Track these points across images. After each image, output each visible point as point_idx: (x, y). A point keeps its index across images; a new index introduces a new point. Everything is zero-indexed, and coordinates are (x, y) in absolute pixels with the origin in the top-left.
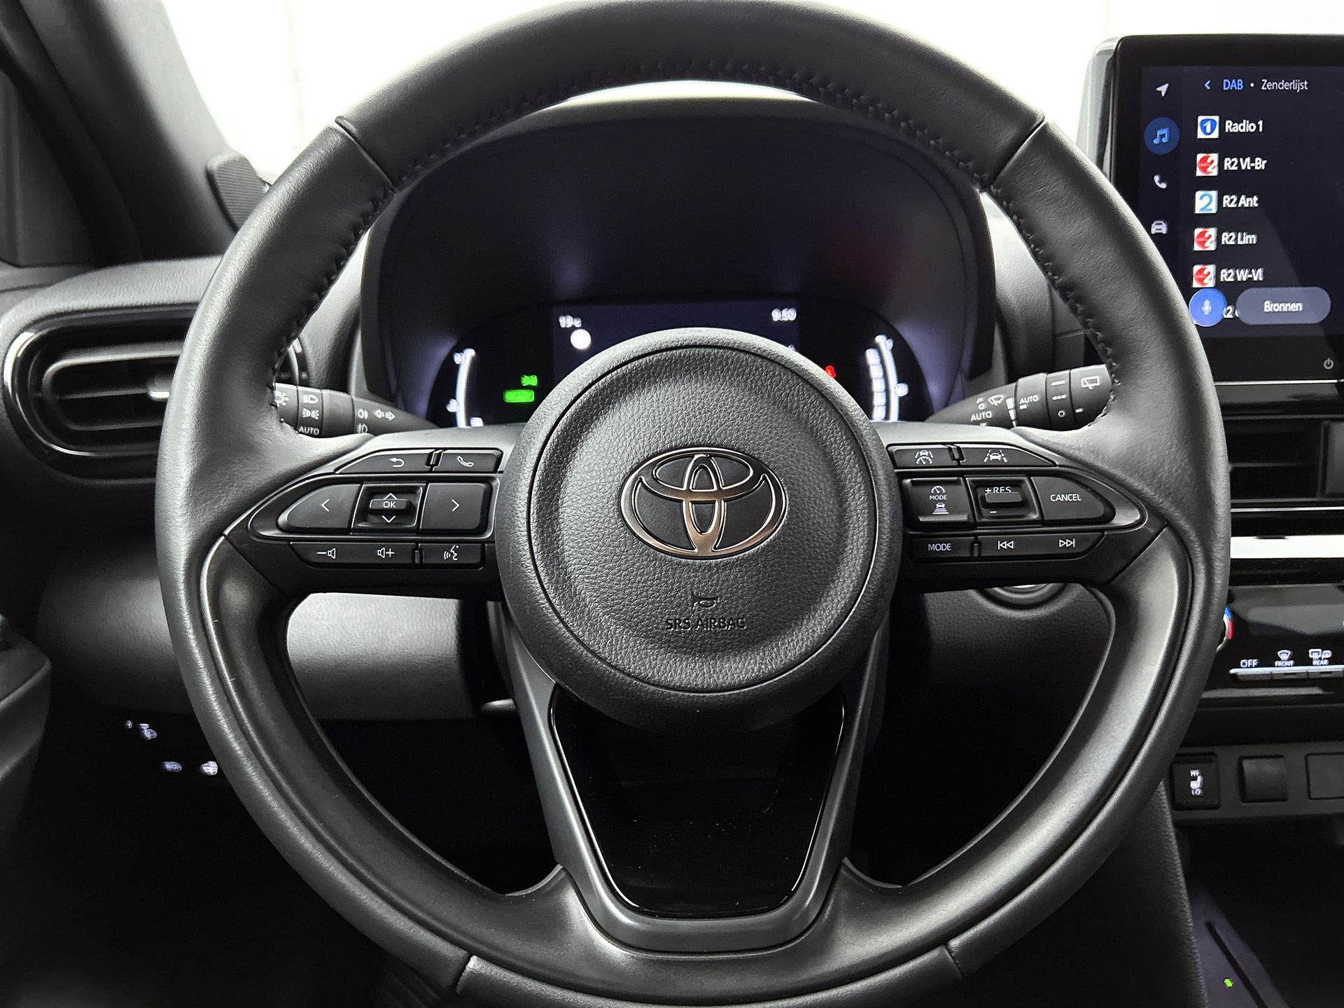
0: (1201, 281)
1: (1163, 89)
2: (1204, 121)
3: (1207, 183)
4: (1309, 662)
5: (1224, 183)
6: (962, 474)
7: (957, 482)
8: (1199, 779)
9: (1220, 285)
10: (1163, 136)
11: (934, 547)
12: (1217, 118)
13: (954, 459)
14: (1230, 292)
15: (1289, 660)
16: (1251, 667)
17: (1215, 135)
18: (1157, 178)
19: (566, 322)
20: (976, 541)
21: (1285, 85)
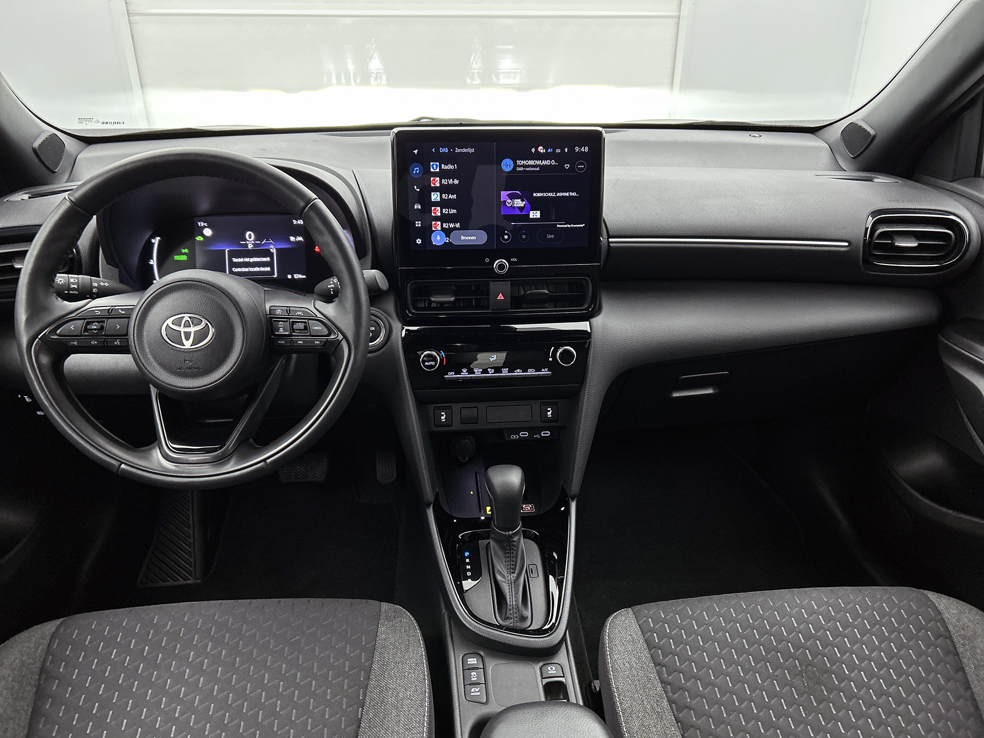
0: (435, 228)
1: (416, 152)
2: (433, 165)
3: (436, 189)
4: (474, 373)
5: (442, 189)
6: (290, 318)
7: (287, 321)
8: (445, 415)
9: (443, 229)
10: (417, 170)
11: (280, 342)
12: (438, 163)
13: (287, 313)
14: (447, 232)
15: (466, 372)
16: (452, 375)
17: (438, 170)
18: (415, 187)
19: (201, 224)
20: (292, 341)
21: (465, 150)
